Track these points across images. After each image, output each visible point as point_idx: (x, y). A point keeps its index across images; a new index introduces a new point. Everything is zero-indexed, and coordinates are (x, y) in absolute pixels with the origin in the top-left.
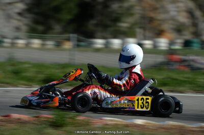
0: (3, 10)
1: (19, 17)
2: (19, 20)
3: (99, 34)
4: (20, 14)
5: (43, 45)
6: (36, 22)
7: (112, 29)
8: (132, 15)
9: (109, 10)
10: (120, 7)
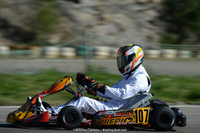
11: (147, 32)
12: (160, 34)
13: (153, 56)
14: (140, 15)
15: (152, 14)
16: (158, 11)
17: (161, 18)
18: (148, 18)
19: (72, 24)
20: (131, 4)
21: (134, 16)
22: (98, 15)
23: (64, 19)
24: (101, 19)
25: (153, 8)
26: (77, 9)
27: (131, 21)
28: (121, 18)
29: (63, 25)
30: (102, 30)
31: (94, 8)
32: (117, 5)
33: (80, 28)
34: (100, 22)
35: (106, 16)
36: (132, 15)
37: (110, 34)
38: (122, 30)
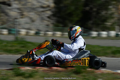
0: (39, 15)
1: (48, 19)
2: (48, 21)
3: (94, 29)
4: (49, 17)
5: (62, 35)
6: (58, 22)
7: (102, 26)
8: (113, 18)
9: (100, 15)
10: (106, 13)
11: (46, 22)
12: (53, 24)
13: (49, 35)
14: (43, 13)
15: (49, 13)
16: (53, 12)
17: (54, 15)
18: (47, 15)
19: (7, 17)
20: (38, 7)
21: (40, 14)
22: (21, 13)
23: (2, 14)
24: (22, 15)
25: (50, 10)
26: (10, 9)
27: (38, 16)
28: (32, 15)
30: (22, 21)
31: (19, 9)
32: (31, 8)
33: (11, 20)
34: (21, 17)
35: (25, 13)
36: (39, 14)
37: (27, 23)
38: (33, 21)
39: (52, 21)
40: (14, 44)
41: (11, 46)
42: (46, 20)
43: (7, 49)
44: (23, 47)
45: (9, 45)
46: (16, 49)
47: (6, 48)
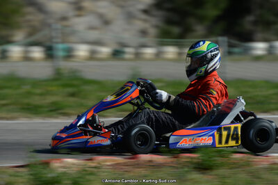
0: (122, 7)
1: (144, 16)
2: (145, 21)
4: (145, 12)
6: (169, 22)
11: (139, 25)
12: (157, 27)
18: (142, 7)
22: (76, 3)
24: (79, 9)
28: (105, 7)
29: (29, 17)
30: (80, 23)
34: (77, 13)
35: (86, 4)
37: (92, 28)
38: (107, 22)
39: (154, 21)
40: (50, 89)
41: (41, 95)
42: (140, 19)
43: (28, 104)
44: (73, 95)
45: (38, 91)
46: (54, 103)
47: (26, 101)
